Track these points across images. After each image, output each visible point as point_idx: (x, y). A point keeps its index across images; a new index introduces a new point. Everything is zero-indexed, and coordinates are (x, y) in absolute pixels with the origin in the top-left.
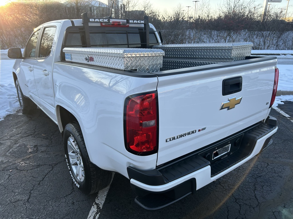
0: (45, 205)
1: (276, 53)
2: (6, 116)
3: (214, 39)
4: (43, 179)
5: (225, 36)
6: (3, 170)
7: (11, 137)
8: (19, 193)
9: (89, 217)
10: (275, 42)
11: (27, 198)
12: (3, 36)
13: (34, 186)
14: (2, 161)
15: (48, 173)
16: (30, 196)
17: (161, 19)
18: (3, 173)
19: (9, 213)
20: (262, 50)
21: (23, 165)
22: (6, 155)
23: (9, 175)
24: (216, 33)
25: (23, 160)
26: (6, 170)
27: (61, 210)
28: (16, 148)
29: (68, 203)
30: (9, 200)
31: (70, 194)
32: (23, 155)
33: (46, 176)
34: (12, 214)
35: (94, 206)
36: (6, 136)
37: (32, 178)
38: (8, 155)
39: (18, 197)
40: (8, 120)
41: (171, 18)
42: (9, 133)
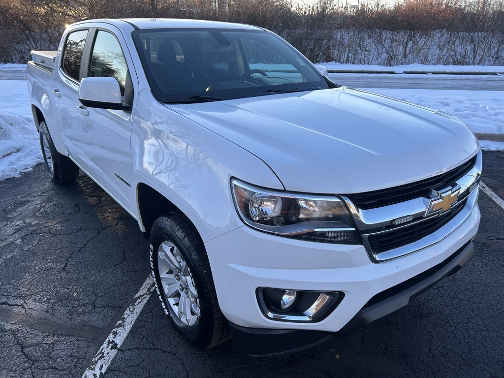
0: (85, 275)
1: (490, 72)
2: (36, 166)
3: (386, 46)
4: (85, 245)
5: (405, 40)
6: (31, 234)
7: (42, 193)
8: (52, 261)
9: (141, 289)
10: (493, 52)
11: (63, 266)
12: (30, 42)
13: (72, 253)
14: (29, 223)
15: (91, 239)
16: (67, 263)
17: (295, 10)
18: (31, 237)
19: (38, 282)
20: (469, 65)
21: (59, 228)
22: (36, 216)
23: (40, 239)
24: (389, 36)
25: (59, 222)
26: (36, 234)
27: (106, 280)
28: (49, 208)
29: (117, 273)
30: (39, 268)
31: (119, 264)
32: (58, 217)
33: (88, 242)
34: (43, 283)
35: (149, 277)
36: (35, 192)
37: (71, 244)
38: (38, 216)
39: (52, 265)
40: (38, 170)
41: (313, 8)
42: (40, 188)
